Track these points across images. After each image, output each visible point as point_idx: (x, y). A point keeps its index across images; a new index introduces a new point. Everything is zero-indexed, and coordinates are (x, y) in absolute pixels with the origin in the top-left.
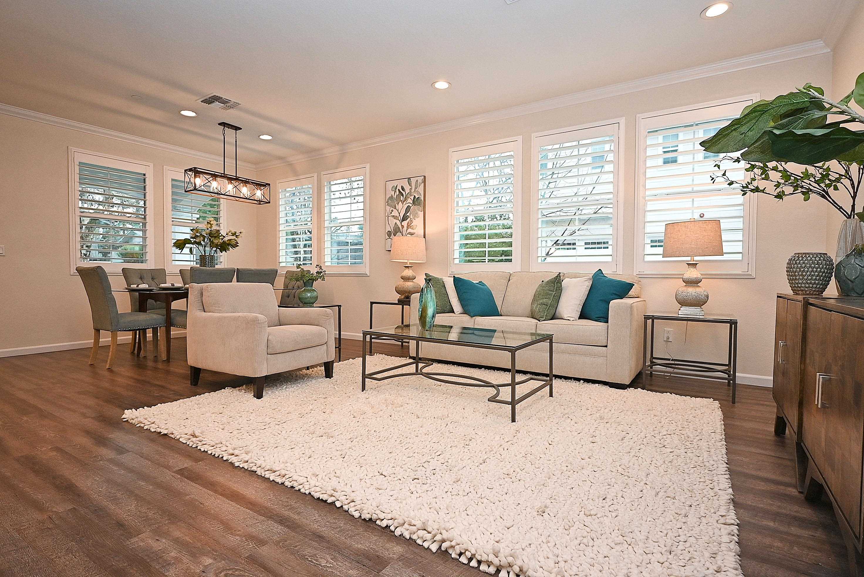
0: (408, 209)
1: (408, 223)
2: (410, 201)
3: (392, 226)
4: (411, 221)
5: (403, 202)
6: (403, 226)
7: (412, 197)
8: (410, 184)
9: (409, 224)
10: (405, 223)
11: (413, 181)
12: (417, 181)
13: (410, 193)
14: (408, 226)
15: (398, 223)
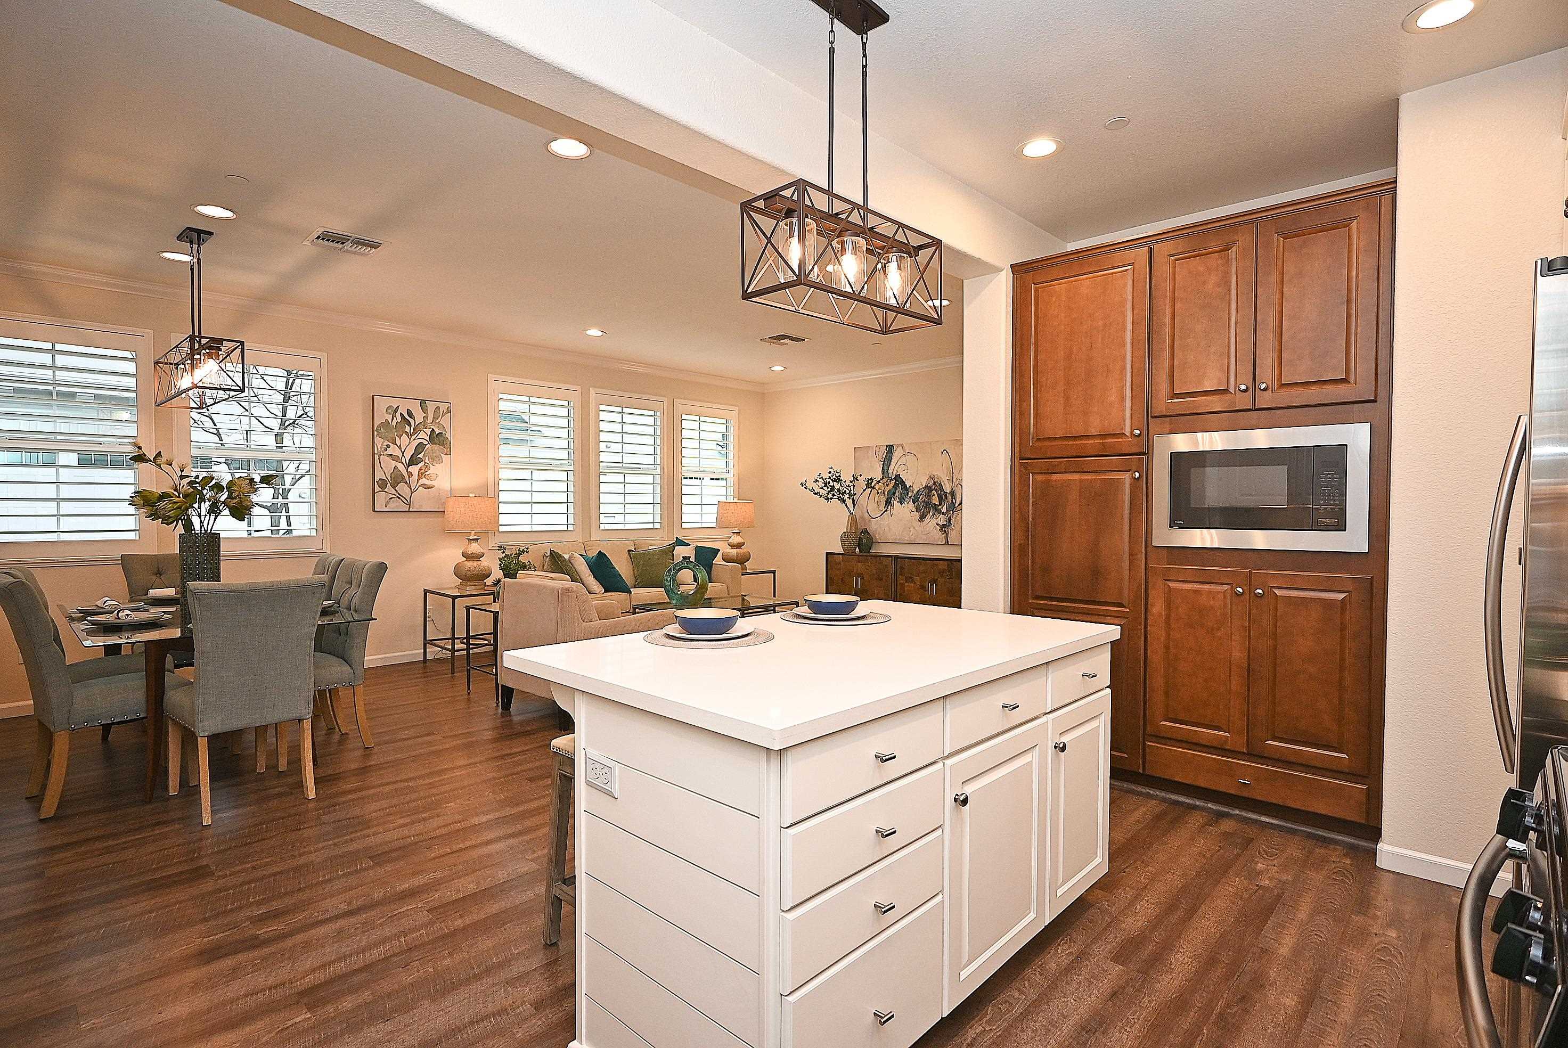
0: (420, 448)
1: (420, 469)
2: (424, 435)
3: (389, 471)
4: (426, 465)
5: (409, 436)
6: (410, 474)
7: (429, 431)
8: (424, 409)
9: (423, 471)
10: (414, 469)
11: (431, 407)
12: (438, 407)
13: (424, 424)
14: (421, 475)
15: (401, 467)
